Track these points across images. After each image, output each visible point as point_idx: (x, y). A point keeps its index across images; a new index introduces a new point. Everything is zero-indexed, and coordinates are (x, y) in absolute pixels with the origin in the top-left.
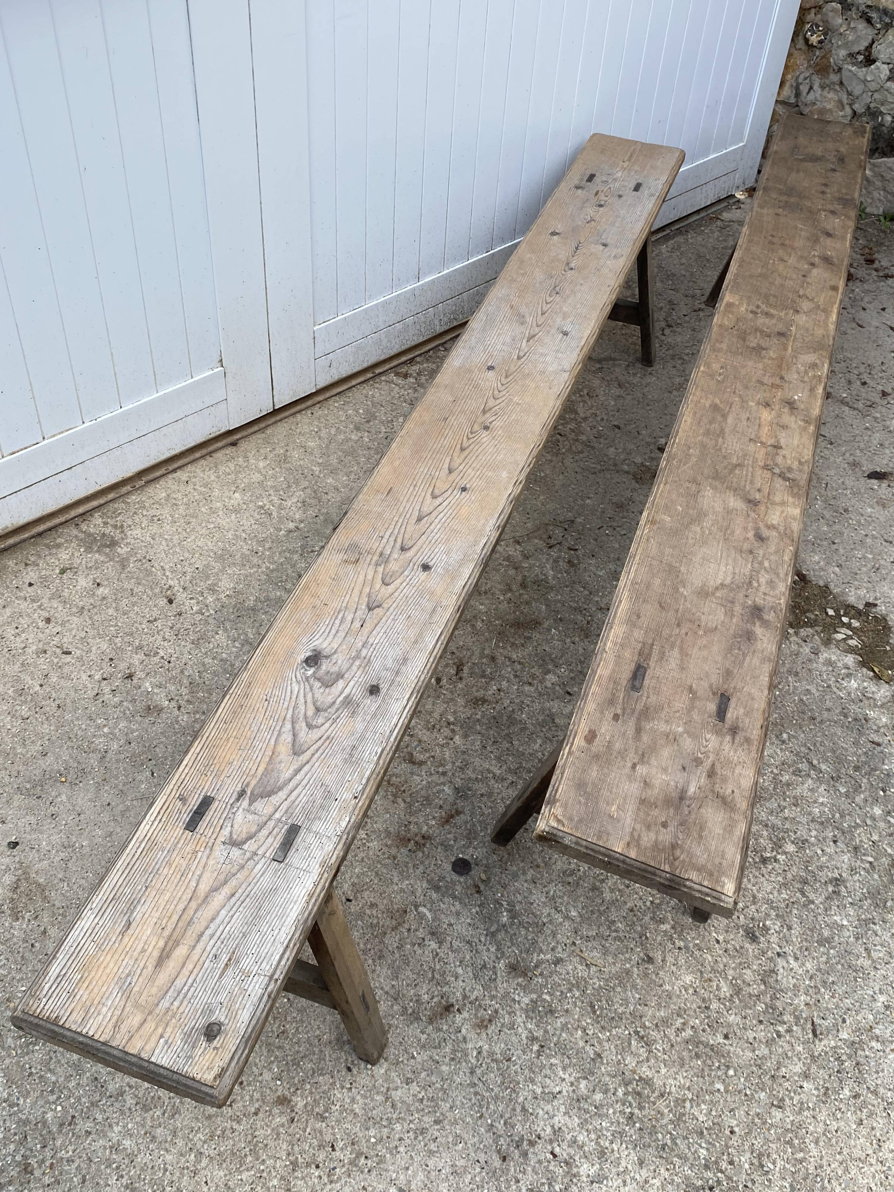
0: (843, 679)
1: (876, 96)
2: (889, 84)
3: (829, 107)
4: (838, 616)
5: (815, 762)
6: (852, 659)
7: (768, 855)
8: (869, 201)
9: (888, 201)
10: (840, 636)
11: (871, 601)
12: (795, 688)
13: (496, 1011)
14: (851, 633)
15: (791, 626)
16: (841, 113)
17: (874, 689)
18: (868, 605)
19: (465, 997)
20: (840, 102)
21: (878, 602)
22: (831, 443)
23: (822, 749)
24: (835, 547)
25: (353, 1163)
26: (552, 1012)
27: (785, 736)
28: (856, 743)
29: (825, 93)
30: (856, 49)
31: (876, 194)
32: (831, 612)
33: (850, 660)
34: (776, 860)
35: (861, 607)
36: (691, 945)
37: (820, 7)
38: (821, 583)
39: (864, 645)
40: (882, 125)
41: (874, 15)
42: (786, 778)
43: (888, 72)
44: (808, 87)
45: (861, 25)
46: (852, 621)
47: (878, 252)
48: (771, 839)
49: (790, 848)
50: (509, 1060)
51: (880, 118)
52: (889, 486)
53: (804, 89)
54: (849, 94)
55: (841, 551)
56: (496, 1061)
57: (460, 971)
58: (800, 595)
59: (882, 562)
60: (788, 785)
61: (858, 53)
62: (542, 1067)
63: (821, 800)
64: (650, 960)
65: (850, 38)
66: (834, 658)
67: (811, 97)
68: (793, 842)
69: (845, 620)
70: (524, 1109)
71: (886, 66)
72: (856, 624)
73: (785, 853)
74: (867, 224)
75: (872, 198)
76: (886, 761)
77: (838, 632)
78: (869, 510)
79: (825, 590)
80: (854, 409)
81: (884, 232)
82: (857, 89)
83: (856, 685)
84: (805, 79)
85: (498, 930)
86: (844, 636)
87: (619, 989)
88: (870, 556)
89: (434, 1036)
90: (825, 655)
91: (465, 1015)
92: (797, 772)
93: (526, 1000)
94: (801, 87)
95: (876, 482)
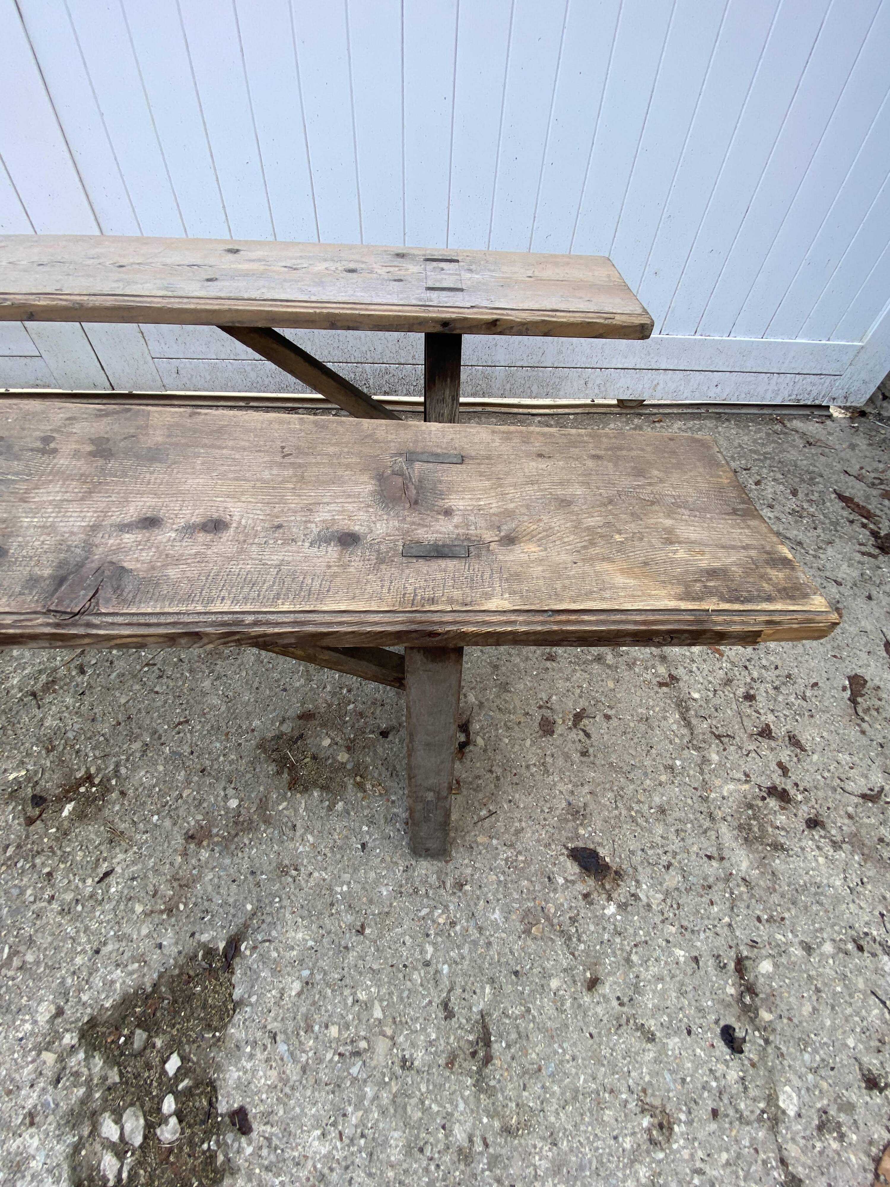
10: (110, 1128)
11: (252, 1113)
14: (138, 1142)
18: (239, 1117)
21: (257, 1129)
22: (584, 754)
24: (354, 940)
32: (173, 1064)
35: (223, 1107)
38: (238, 993)
46: (173, 1120)
52: (586, 896)
55: (351, 958)
58: (185, 984)
69: (169, 1104)
72: (170, 1133)
77: (121, 1117)
78: (496, 915)
79: (227, 1012)
80: (689, 725)
86: (117, 1136)
88: (378, 1014)
95: (572, 868)
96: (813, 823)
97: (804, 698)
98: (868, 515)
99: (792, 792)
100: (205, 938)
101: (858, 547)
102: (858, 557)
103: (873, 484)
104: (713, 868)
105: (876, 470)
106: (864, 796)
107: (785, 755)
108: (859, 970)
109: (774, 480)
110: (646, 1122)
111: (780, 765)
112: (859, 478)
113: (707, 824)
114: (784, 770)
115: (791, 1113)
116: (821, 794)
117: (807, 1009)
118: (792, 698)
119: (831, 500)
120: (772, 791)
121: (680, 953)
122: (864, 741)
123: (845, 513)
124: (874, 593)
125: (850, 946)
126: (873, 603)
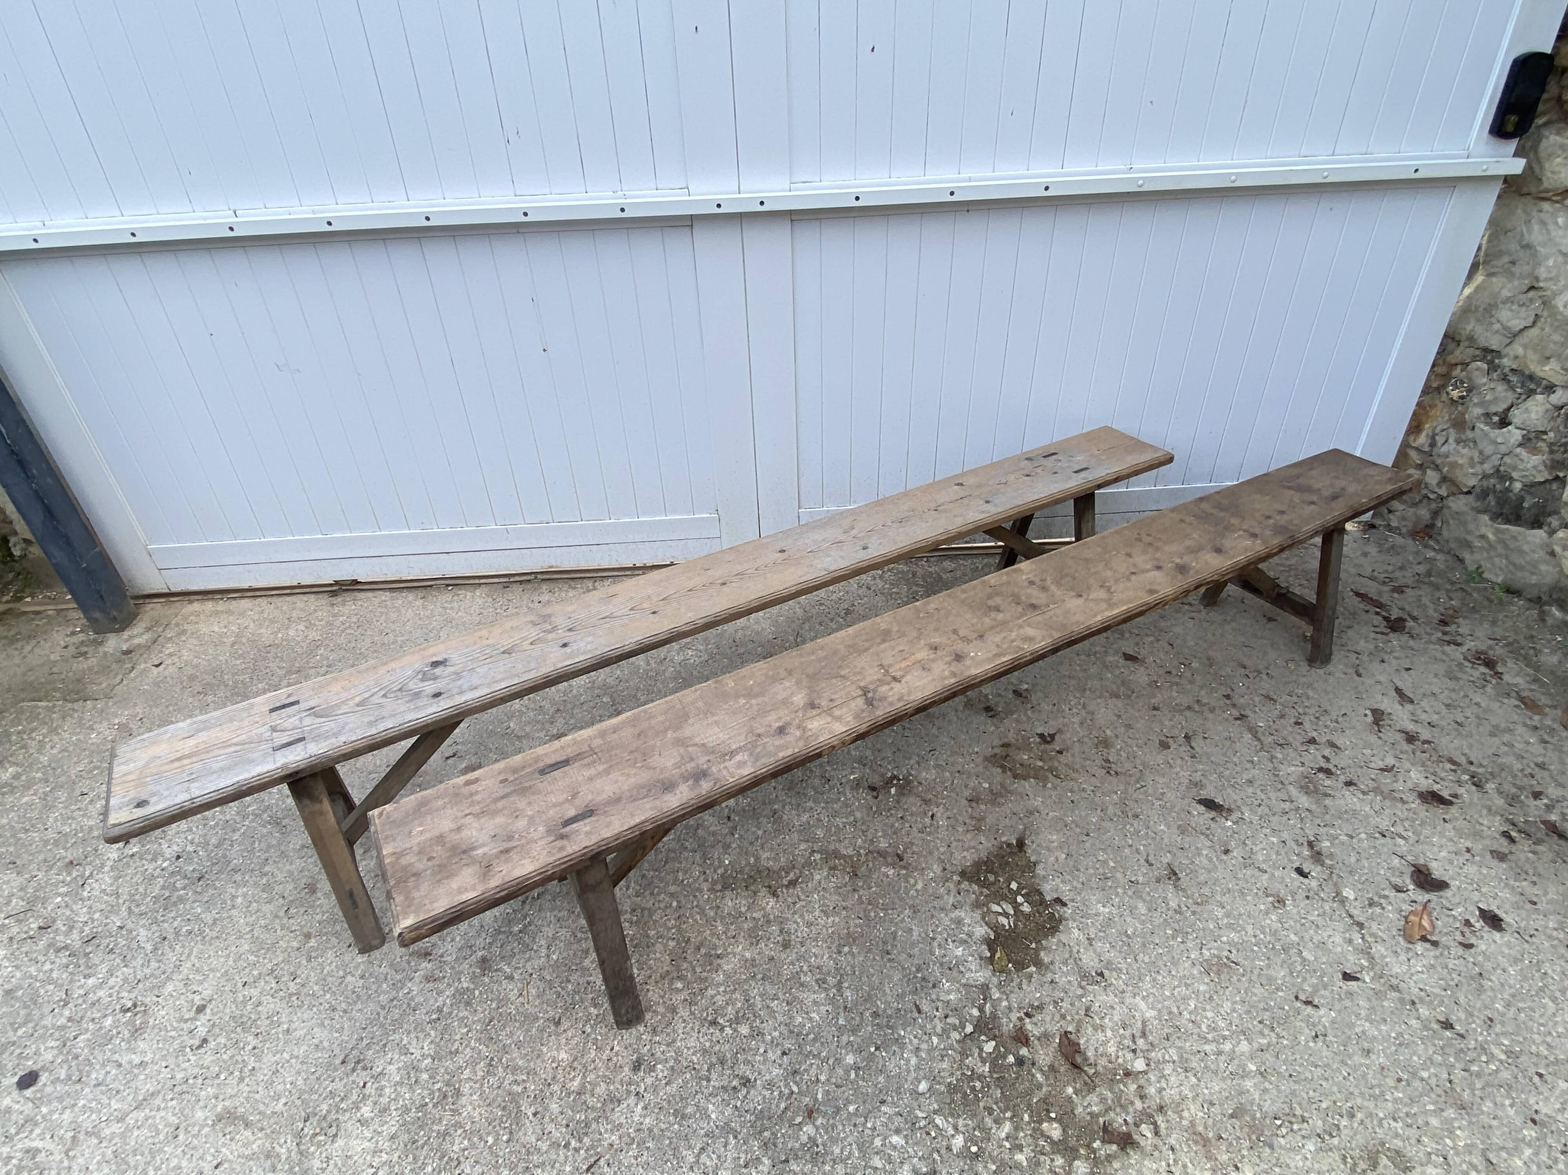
0: (954, 941)
1: (1507, 460)
2: (1519, 450)
3: (1460, 462)
4: (1018, 892)
5: (846, 985)
6: (983, 932)
7: (721, 1021)
8: (1488, 565)
9: (1510, 572)
10: (996, 908)
11: (1064, 899)
12: (903, 920)
13: (444, 977)
14: (1012, 912)
15: (963, 874)
16: (1471, 471)
17: (973, 968)
18: (1059, 901)
19: (442, 956)
20: (1472, 459)
21: (1070, 904)
22: (1193, 757)
23: (865, 979)
24: (1085, 838)
25: (291, 995)
26: (468, 1004)
27: (846, 949)
28: (900, 997)
29: (1460, 448)
30: (1493, 409)
31: (1497, 560)
32: (1014, 886)
33: (981, 931)
34: (722, 1030)
35: (1048, 898)
36: (593, 1036)
37: (1467, 364)
38: (1033, 859)
39: (1012, 930)
40: (1508, 490)
41: (1514, 379)
42: (807, 979)
43: (1520, 438)
44: (1444, 439)
45: (1501, 387)
46: (1026, 904)
47: (1465, 618)
48: (737, 1013)
49: (744, 1030)
50: (414, 1010)
51: (1507, 483)
52: (1213, 819)
53: (1440, 440)
54: (1481, 453)
55: (1088, 845)
56: (409, 1005)
57: (458, 938)
58: (1003, 857)
59: (1119, 875)
60: (802, 985)
61: (1495, 414)
62: (422, 1031)
63: (814, 1015)
64: (558, 1023)
65: (1488, 398)
66: (967, 921)
67: (1444, 449)
68: (751, 1027)
69: (1020, 899)
70: (385, 1045)
71: (1518, 431)
72: (1026, 908)
73: (735, 1030)
74: (1475, 589)
75: (1493, 564)
76: (909, 1029)
77: (999, 905)
78: (1162, 827)
79: (1032, 866)
80: (1259, 740)
81: (1491, 601)
82: (1489, 450)
83: (960, 954)
84: (1443, 430)
85: (504, 932)
86: (1000, 910)
87: (517, 1025)
88: (1112, 864)
89: (403, 963)
90: (963, 914)
91: (429, 966)
92: (821, 982)
93: (465, 985)
94: (1437, 438)
95: (1202, 808)
96: (1349, 784)
97: (1337, 722)
98: (1380, 605)
99: (1334, 770)
100: (1004, 839)
101: (1373, 629)
102: (1373, 635)
103: (1384, 582)
104: (1287, 806)
105: (1386, 571)
106: (1381, 769)
107: (1327, 752)
108: (1383, 845)
109: (1300, 585)
110: (1271, 899)
111: (1324, 757)
112: (1372, 578)
113: (1280, 786)
114: (1327, 759)
115: (1352, 897)
116: (1352, 770)
117: (1353, 859)
118: (1328, 723)
119: (1349, 597)
120: (1321, 770)
121: (1275, 840)
122: (1380, 742)
123: (1362, 606)
124: (1386, 657)
125: (1377, 835)
126: (1385, 665)
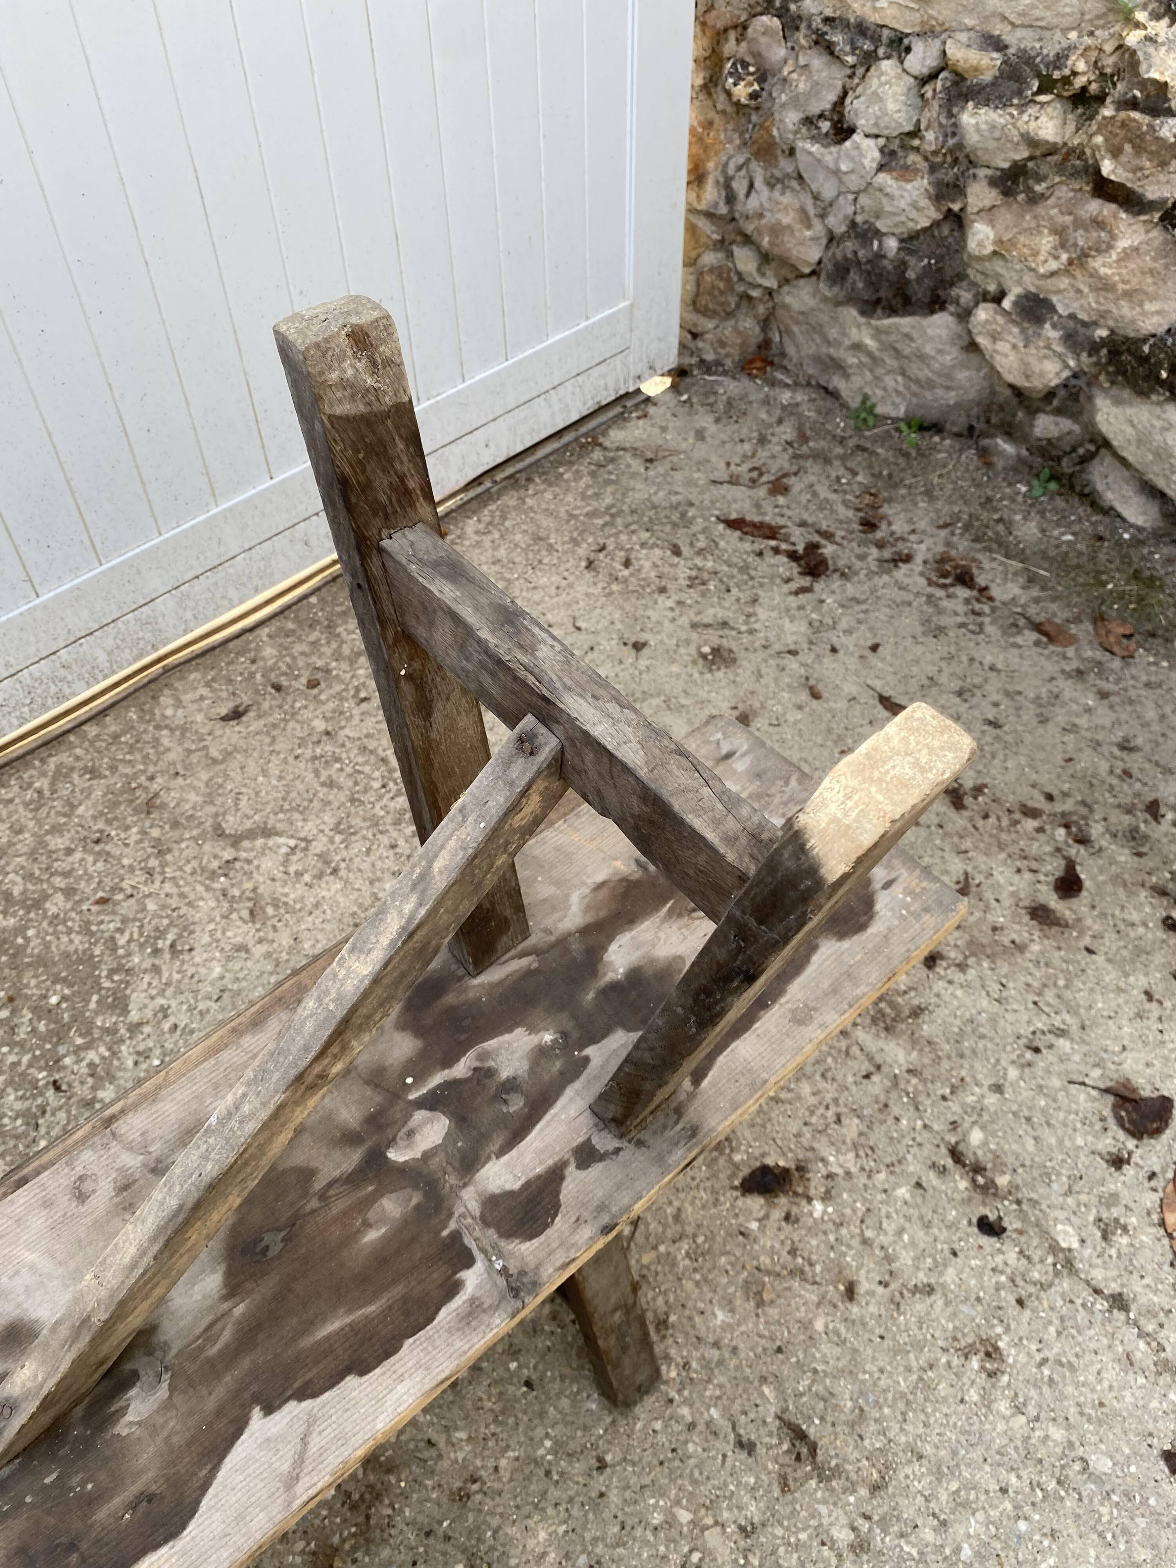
1: (863, 200)
2: (881, 176)
3: (784, 223)
8: (879, 393)
9: (912, 394)
16: (808, 233)
20: (803, 211)
29: (776, 194)
30: (815, 108)
31: (889, 381)
37: (743, 28)
40: (881, 255)
43: (877, 155)
44: (745, 184)
45: (819, 60)
47: (889, 501)
51: (876, 243)
53: (739, 186)
54: (816, 197)
61: (821, 116)
65: (802, 86)
67: (753, 203)
71: (871, 142)
74: (876, 439)
75: (884, 389)
82: (829, 189)
84: (739, 168)
94: (735, 185)
